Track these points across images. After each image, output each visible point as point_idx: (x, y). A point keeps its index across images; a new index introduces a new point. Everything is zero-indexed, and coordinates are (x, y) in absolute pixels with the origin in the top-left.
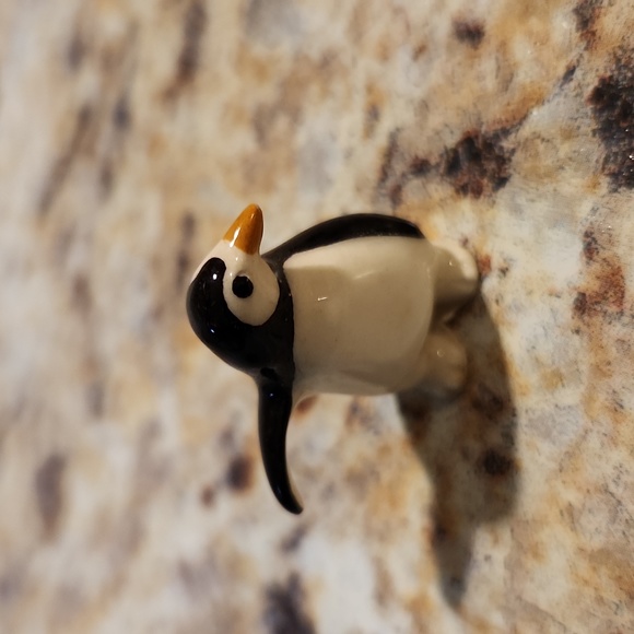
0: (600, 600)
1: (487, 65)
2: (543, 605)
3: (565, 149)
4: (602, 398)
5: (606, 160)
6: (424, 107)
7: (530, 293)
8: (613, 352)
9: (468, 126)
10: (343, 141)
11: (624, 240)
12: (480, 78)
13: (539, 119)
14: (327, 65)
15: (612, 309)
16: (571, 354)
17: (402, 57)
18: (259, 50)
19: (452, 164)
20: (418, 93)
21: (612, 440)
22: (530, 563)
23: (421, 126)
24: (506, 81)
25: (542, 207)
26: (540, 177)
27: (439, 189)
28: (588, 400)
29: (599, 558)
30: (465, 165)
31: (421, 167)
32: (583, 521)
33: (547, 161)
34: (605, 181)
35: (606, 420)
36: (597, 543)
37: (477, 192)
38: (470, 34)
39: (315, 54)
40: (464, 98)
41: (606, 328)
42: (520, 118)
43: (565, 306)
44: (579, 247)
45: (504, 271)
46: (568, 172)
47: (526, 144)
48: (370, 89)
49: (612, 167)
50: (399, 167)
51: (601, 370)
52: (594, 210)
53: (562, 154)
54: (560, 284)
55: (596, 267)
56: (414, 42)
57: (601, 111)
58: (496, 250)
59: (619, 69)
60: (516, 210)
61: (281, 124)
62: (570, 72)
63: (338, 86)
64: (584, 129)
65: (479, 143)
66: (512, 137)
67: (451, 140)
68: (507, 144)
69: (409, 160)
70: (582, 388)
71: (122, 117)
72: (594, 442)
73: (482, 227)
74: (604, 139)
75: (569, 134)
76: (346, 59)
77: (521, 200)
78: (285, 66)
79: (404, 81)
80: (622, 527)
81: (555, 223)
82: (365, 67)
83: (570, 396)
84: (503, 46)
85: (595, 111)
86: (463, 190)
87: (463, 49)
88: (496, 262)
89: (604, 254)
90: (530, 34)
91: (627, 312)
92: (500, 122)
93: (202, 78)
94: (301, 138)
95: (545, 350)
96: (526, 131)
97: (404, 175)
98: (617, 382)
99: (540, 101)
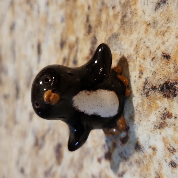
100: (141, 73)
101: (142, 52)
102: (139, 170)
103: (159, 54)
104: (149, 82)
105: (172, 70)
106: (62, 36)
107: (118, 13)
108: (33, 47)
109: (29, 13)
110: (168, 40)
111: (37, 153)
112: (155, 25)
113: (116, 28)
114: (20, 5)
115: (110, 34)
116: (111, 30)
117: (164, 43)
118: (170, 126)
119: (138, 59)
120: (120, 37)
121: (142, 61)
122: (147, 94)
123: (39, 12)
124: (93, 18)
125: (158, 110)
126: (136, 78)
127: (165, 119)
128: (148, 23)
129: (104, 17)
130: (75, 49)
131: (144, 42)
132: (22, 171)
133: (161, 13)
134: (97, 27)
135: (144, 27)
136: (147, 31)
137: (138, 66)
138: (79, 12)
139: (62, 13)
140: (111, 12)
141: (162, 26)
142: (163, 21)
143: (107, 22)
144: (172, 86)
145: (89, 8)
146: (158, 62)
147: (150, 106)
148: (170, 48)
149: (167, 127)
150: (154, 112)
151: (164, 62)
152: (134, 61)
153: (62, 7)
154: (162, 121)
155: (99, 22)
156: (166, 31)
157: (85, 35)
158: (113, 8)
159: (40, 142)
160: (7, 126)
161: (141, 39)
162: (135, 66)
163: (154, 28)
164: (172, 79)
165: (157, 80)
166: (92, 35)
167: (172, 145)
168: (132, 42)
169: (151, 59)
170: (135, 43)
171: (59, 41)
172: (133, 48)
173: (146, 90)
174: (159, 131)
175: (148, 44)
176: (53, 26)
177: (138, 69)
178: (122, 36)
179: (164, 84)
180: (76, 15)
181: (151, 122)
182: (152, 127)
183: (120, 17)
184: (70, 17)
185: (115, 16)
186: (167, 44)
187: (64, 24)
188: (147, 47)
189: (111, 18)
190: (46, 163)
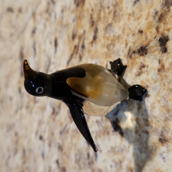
0: (164, 113)
1: (144, 36)
2: (156, 116)
3: (155, 48)
4: (162, 83)
5: (161, 49)
6: (134, 43)
7: (151, 69)
8: (163, 77)
9: (141, 46)
10: (122, 49)
11: (164, 61)
12: (143, 38)
13: (151, 44)
14: (119, 37)
15: (163, 71)
16: (158, 78)
17: (131, 36)
18: (107, 35)
19: (139, 51)
20: (133, 41)
21: (164, 89)
22: (154, 110)
23: (134, 46)
24: (146, 39)
25: (152, 57)
26: (152, 52)
27: (137, 55)
28: (160, 84)
29: (163, 107)
30: (141, 51)
31: (134, 52)
32: (161, 102)
33: (153, 50)
34: (161, 52)
35: (163, 87)
36: (163, 105)
37: (143, 55)
38: (141, 32)
39: (117, 36)
40: (140, 41)
41: (162, 73)
42: (149, 44)
43: (156, 71)
44: (158, 62)
45: (147, 67)
46: (156, 51)
47: (150, 48)
48: (126, 41)
49: (162, 50)
50: (131, 52)
51: (162, 79)
52: (160, 57)
53: (155, 49)
54: (155, 68)
55: (160, 65)
56: (133, 33)
57: (160, 42)
58: (146, 63)
59: (162, 36)
60: (149, 57)
61: (112, 47)
62: (156, 37)
63: (121, 40)
64: (158, 45)
65: (143, 48)
66: (148, 47)
67: (139, 48)
68: (147, 48)
69: (132, 51)
70: (159, 82)
71: (83, 47)
72: (161, 90)
73: (144, 60)
74: (161, 46)
75: (156, 46)
76: (122, 36)
77: (149, 56)
78: (112, 37)
79: (131, 39)
80: (166, 102)
81: (154, 59)
82: (125, 37)
83: (158, 84)
84: (146, 33)
85: (159, 42)
86: (141, 55)
87: (140, 34)
88: (146, 65)
89: (161, 63)
90: (149, 32)
91: (165, 71)
92: (146, 45)
93: (98, 40)
94: (115, 49)
95: (154, 78)
96: (150, 46)
97: (132, 53)
98: (164, 81)
99: (151, 41)
100: (127, 44)
101: (126, 32)
102: (127, 106)
103: (137, 31)
104: (131, 49)
105: (144, 39)
106: (73, 31)
107: (111, 11)
108: (51, 42)
109: (48, 20)
110: (141, 22)
111: (54, 120)
112: (134, 14)
113: (110, 20)
114: (41, 14)
115: (106, 24)
116: (107, 22)
117: (139, 24)
118: (144, 72)
119: (124, 37)
120: (112, 25)
121: (127, 37)
122: (131, 57)
123: (55, 17)
124: (95, 16)
125: (137, 65)
126: (124, 49)
127: (141, 69)
128: (129, 14)
129: (102, 14)
130: (83, 38)
131: (128, 26)
132: (41, 138)
133: (136, 7)
134: (97, 21)
135: (127, 17)
136: (129, 18)
137: (125, 41)
138: (85, 14)
139: (73, 16)
140: (107, 11)
141: (138, 14)
142: (138, 12)
143: (104, 17)
144: (144, 48)
145: (92, 10)
146: (136, 36)
147: (132, 64)
148: (143, 27)
149: (143, 74)
150: (135, 67)
151: (139, 35)
152: (122, 38)
153: (73, 12)
154: (140, 71)
155: (99, 18)
156: (140, 17)
157: (90, 28)
158: (108, 8)
159: (57, 110)
160: (27, 107)
161: (126, 24)
162: (123, 41)
163: (133, 16)
164: (144, 44)
165: (136, 47)
166: (94, 27)
167: (146, 84)
168: (120, 27)
169: (132, 35)
170: (122, 27)
171: (71, 35)
172: (121, 30)
173: (129, 55)
174: (138, 77)
175: (130, 26)
176: (67, 25)
177: (124, 43)
178: (114, 24)
179: (140, 48)
180: (83, 16)
181: (134, 73)
182: (134, 76)
183: (112, 13)
184: (79, 18)
185: (110, 13)
186: (141, 24)
187: (75, 23)
188: (130, 28)
189: (107, 14)
190: (61, 124)
